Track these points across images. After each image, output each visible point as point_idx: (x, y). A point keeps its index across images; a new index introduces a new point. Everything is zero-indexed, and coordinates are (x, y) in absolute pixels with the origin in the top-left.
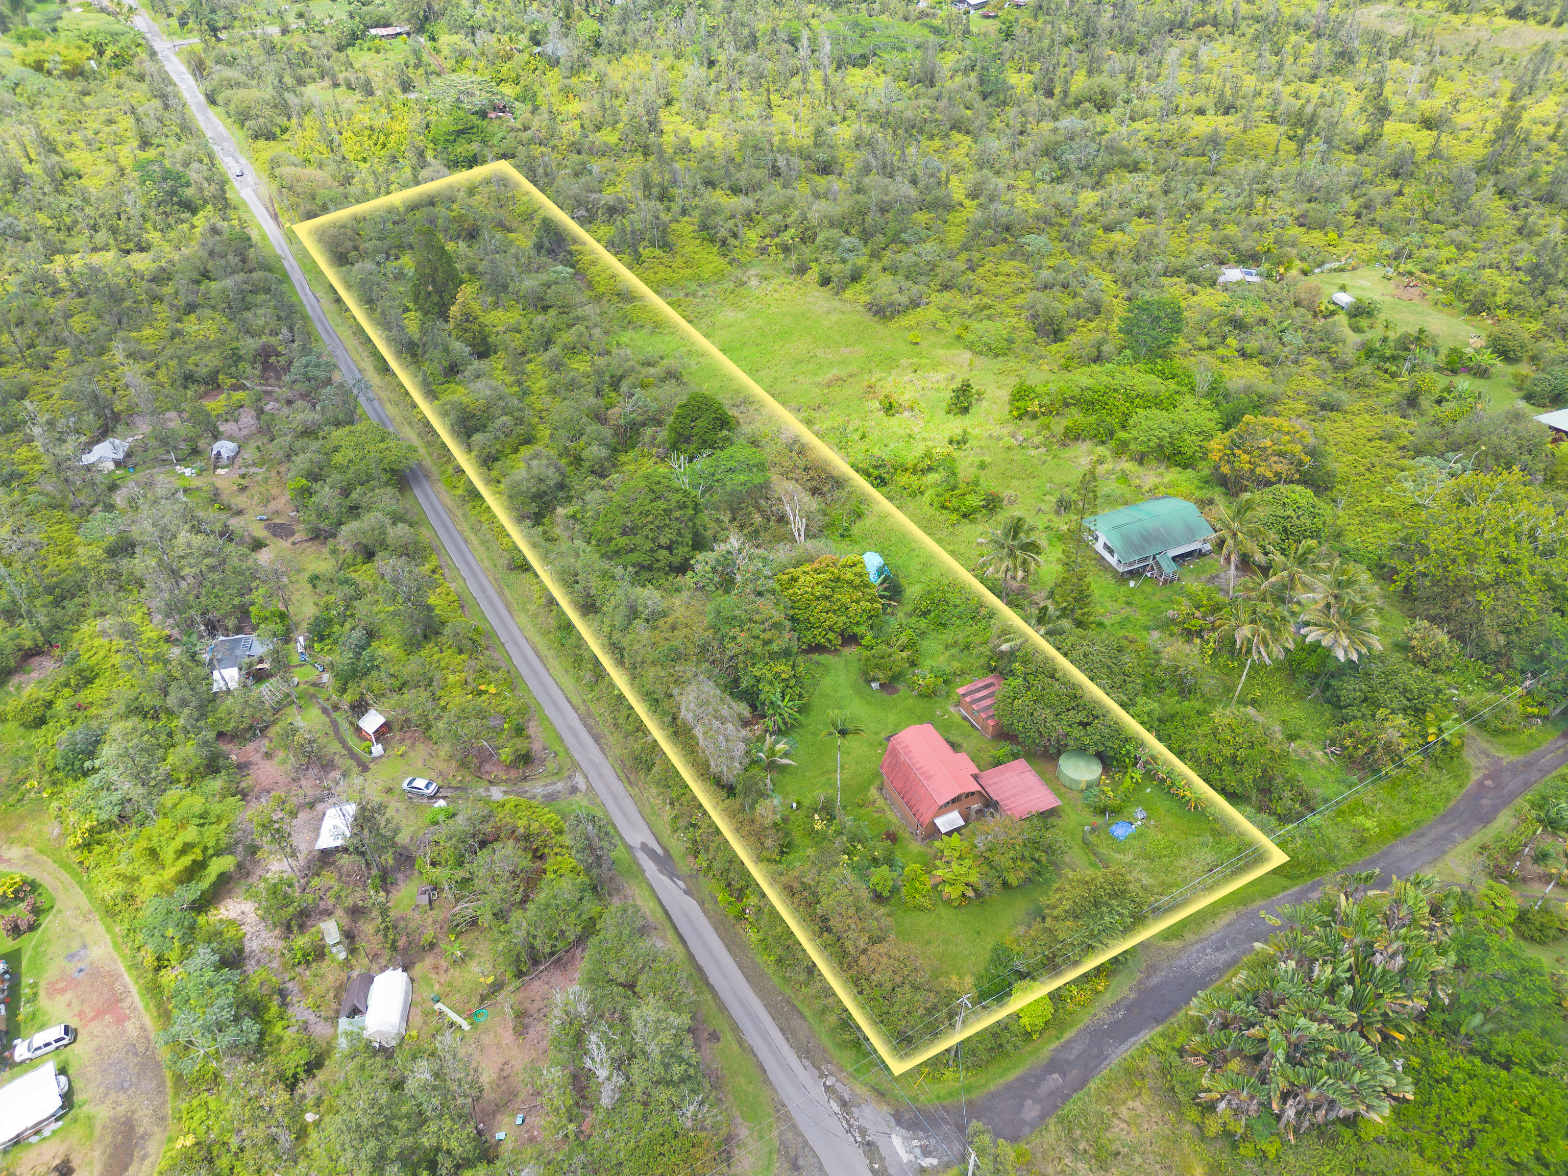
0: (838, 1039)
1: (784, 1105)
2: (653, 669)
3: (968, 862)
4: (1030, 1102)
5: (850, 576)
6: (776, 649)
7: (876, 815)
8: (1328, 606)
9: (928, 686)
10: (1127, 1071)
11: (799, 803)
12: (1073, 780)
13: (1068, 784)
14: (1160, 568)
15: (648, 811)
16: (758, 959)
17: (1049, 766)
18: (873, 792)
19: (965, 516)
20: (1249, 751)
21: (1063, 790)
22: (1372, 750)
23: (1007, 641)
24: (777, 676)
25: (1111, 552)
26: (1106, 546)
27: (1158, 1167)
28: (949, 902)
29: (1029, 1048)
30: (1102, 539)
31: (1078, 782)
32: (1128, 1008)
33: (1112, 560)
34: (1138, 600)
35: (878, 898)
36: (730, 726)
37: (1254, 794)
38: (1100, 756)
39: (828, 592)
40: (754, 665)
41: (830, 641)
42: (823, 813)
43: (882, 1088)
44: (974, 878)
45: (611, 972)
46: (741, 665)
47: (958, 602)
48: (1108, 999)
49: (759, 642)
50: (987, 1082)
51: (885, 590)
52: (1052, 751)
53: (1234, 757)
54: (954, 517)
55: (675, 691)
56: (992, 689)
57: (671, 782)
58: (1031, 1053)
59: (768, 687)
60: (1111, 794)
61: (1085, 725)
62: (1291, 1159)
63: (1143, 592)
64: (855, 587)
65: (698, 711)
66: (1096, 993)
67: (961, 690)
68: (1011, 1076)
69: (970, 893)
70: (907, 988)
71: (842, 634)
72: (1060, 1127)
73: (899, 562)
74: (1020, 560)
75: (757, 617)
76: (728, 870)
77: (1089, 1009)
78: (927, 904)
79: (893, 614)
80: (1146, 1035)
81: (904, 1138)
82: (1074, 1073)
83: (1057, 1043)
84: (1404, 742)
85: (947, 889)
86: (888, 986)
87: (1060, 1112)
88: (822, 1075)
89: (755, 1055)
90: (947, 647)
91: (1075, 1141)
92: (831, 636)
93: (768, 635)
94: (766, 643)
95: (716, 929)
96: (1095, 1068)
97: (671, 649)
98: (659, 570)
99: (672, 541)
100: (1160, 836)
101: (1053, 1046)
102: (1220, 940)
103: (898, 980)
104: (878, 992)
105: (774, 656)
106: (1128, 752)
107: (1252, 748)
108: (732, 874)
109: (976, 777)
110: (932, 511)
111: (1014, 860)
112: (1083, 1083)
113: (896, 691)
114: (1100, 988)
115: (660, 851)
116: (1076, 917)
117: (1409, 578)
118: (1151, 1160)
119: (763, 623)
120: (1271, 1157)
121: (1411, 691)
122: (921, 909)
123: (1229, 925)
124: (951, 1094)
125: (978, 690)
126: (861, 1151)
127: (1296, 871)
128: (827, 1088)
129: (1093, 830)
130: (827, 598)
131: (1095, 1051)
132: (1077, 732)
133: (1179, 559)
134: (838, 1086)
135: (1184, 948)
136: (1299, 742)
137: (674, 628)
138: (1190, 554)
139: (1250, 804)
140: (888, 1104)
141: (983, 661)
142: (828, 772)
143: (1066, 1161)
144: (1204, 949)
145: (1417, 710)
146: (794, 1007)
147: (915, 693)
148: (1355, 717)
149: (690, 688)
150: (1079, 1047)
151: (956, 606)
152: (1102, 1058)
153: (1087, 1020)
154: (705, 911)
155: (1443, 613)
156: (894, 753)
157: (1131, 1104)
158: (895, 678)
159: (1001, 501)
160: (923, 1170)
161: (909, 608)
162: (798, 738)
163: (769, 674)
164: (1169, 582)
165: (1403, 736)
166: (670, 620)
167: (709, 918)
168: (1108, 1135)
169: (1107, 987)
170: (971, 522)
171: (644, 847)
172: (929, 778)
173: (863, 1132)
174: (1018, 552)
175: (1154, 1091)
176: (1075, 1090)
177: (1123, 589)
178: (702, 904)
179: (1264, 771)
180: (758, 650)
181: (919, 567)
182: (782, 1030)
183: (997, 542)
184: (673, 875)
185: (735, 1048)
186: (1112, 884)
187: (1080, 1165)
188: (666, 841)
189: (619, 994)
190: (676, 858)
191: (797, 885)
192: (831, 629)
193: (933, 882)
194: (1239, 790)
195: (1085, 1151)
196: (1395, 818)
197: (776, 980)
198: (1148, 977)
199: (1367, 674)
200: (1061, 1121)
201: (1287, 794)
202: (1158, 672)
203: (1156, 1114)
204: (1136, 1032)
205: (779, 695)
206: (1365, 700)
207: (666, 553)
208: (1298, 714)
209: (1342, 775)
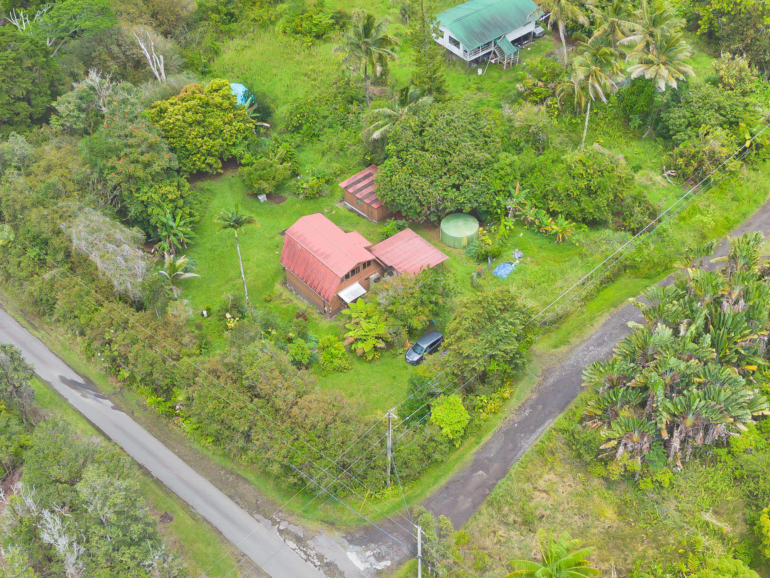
0: (283, 486)
1: (244, 555)
2: (34, 210)
3: (375, 318)
4: (462, 497)
5: (218, 100)
6: (158, 169)
7: (284, 306)
8: (647, 45)
9: (312, 187)
10: (540, 453)
11: (208, 310)
12: (455, 239)
13: (451, 244)
14: (502, 52)
15: (59, 348)
16: (196, 446)
17: (433, 233)
18: (278, 288)
19: (318, 37)
20: (599, 179)
21: (448, 249)
22: (701, 164)
23: (377, 128)
24: (164, 197)
25: (456, 44)
26: (452, 40)
27: (576, 518)
28: (363, 357)
29: (453, 457)
30: (447, 34)
31: (459, 240)
32: (532, 407)
33: (458, 52)
34: (487, 84)
35: (298, 364)
36: (126, 247)
37: (610, 217)
38: (474, 213)
39: (199, 117)
40: (138, 190)
41: (210, 165)
42: (234, 312)
43: (331, 520)
44: (382, 330)
45: (53, 474)
46: (126, 193)
47: (327, 113)
48: (514, 403)
49: (139, 166)
50: (422, 492)
51: (255, 111)
52: (433, 218)
53: (588, 188)
54: (308, 39)
55: (63, 225)
56: (371, 179)
57: (76, 313)
58: (456, 460)
59: (157, 210)
60: (490, 242)
61: (457, 187)
62: (682, 482)
63: (490, 78)
64: (225, 110)
65: (91, 239)
66: (504, 400)
67: (343, 184)
68: (443, 482)
69: (381, 344)
70: (338, 423)
71: (221, 159)
72: (490, 509)
73: (264, 89)
74: (375, 57)
75: (131, 141)
76: (151, 374)
77: (500, 414)
78: (344, 363)
79: (266, 135)
80: (550, 424)
81: (357, 553)
82: (496, 466)
83: (477, 447)
84: (725, 150)
85: (360, 345)
86: (321, 426)
87: (488, 498)
88: (274, 523)
89: (209, 523)
90: (323, 154)
91: (506, 516)
92: (210, 160)
93: (146, 157)
94: (147, 165)
95: (150, 431)
96: (513, 458)
97: (48, 187)
98: (22, 122)
99: (28, 92)
100: (537, 268)
101: (474, 450)
102: (601, 337)
103: (329, 418)
104: (312, 434)
105: (155, 177)
106: (499, 203)
107: (603, 176)
108: (155, 376)
109: (369, 249)
110: (285, 39)
111: (415, 307)
112: (504, 472)
113: (283, 199)
114: (506, 395)
115: (80, 380)
116: (476, 334)
117: (710, 22)
118: (571, 514)
119: (139, 146)
120: (666, 485)
121: (724, 108)
122: (340, 370)
123: (605, 325)
124: (394, 508)
125: (359, 181)
126: (322, 571)
127: (653, 272)
128: (281, 532)
129: (479, 275)
130: (199, 123)
131: (510, 446)
132: (452, 194)
133: (517, 42)
134: (292, 528)
135: (571, 351)
136: (640, 172)
137: (48, 170)
138: (526, 37)
139: (608, 227)
140: (339, 529)
141: (358, 159)
142: (232, 279)
143: (500, 533)
144: (588, 347)
145: (731, 124)
146: (238, 475)
147: (302, 196)
148: (683, 141)
149: (77, 220)
150: (496, 446)
151: (325, 117)
152: (516, 448)
153: (499, 423)
154: (136, 419)
155: (740, 46)
156: (291, 244)
157: (546, 477)
158: (280, 187)
159: (350, 18)
160: (379, 572)
161: (281, 127)
162: (196, 256)
163: (155, 197)
164: (512, 65)
165: (723, 146)
166: (43, 163)
167: (141, 424)
168: (531, 504)
169: (511, 394)
170: (325, 41)
171: (63, 380)
172: (328, 256)
173: (320, 557)
174: (373, 49)
175: (564, 461)
176: (498, 479)
177: (472, 77)
178: (132, 414)
179: (616, 196)
180: (140, 173)
181: (284, 89)
182: (230, 497)
183: (352, 44)
184: (99, 395)
185: (189, 521)
186: (502, 301)
187: (512, 533)
188: (83, 370)
189: (64, 490)
190: (97, 382)
191: (220, 367)
192: (209, 154)
193: (346, 343)
194: (597, 215)
195: (515, 522)
196: (726, 214)
197: (217, 459)
198: (545, 379)
199: (688, 102)
200: (491, 504)
201: (637, 209)
202: (514, 136)
203: (569, 479)
204: (542, 422)
205: (169, 216)
206: (689, 125)
207: (24, 104)
208: (637, 150)
209: (678, 191)
